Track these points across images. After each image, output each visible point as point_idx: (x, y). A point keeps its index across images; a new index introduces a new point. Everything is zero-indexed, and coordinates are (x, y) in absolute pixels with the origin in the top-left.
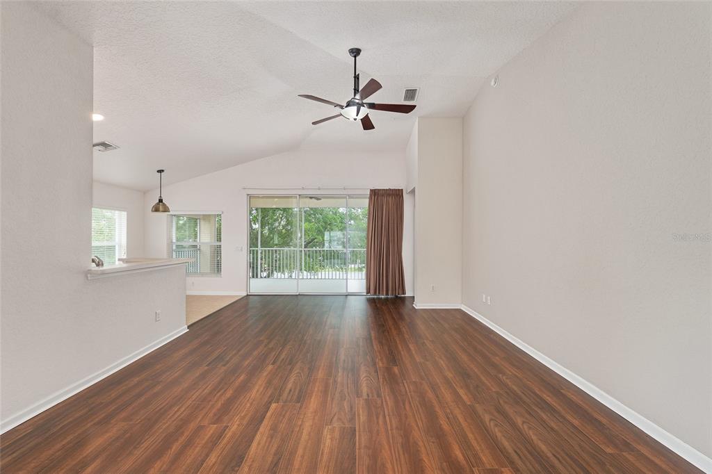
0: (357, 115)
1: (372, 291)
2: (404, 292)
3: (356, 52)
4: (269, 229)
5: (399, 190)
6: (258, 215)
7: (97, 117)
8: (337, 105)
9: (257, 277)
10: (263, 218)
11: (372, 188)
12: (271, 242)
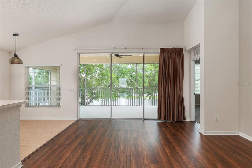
2: (184, 118)
4: (90, 77)
5: (180, 48)
6: (84, 69)
9: (84, 105)
10: (87, 70)
11: (162, 48)
12: (92, 84)
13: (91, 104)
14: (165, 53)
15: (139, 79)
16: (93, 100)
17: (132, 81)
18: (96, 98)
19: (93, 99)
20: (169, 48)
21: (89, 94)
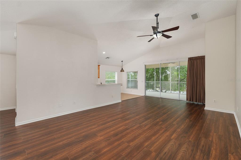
0: (157, 37)
1: (189, 100)
3: (157, 16)
7: (104, 53)
8: (151, 35)
14: (191, 61)
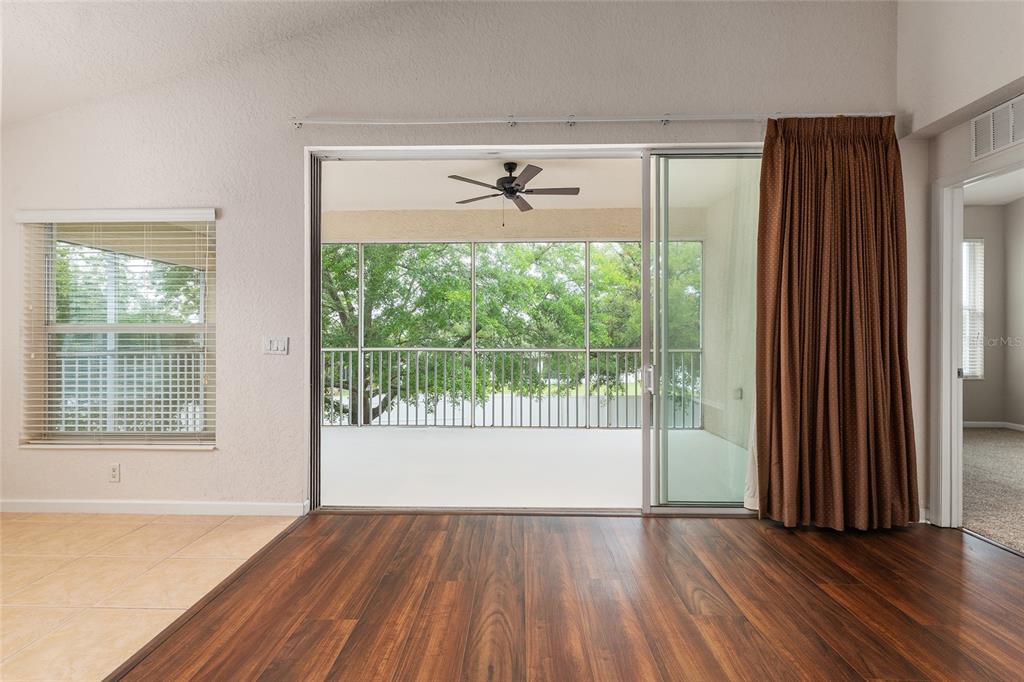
5: (881, 118)
13: (384, 416)
14: (792, 147)
15: (574, 316)
16: (395, 400)
17: (545, 326)
18: (408, 392)
19: (394, 394)
20: (817, 119)
21: (377, 376)
